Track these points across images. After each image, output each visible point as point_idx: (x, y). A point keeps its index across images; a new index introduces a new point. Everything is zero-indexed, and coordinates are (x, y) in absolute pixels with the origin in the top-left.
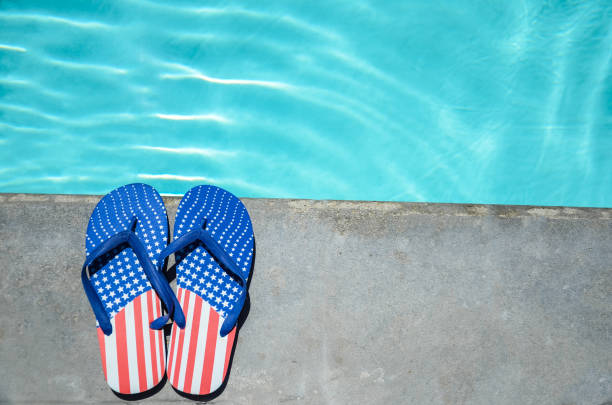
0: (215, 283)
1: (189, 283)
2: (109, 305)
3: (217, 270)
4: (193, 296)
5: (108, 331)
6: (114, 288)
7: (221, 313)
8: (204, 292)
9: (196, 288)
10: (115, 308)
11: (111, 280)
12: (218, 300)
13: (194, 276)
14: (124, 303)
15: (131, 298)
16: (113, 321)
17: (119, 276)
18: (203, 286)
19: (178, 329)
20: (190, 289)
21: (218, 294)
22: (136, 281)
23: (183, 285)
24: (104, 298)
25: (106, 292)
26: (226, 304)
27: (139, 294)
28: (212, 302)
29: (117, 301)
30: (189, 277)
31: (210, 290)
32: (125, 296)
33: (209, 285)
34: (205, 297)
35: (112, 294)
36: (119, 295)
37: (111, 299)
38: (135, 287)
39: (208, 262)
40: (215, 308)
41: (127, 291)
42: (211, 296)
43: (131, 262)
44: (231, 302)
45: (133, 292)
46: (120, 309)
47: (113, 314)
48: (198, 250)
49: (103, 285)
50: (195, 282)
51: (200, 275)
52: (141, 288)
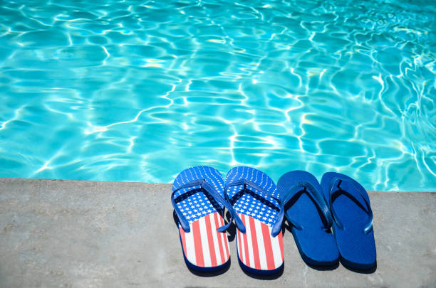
0: (259, 210)
1: (242, 211)
2: (188, 218)
3: (259, 204)
4: (247, 218)
5: (188, 230)
6: (191, 210)
7: (269, 225)
8: (253, 215)
9: (248, 213)
10: (192, 219)
11: (189, 206)
12: (265, 218)
13: (245, 207)
14: (198, 217)
15: (203, 215)
16: (191, 226)
17: (194, 204)
18: (252, 212)
19: (242, 234)
20: (244, 213)
21: (263, 216)
22: (206, 207)
23: (239, 212)
24: (185, 214)
25: (186, 211)
26: (270, 220)
27: (208, 214)
28: (261, 220)
29: (194, 216)
30: (241, 208)
31: (258, 214)
32: (199, 214)
33: (256, 211)
34: (255, 217)
35: (190, 213)
36: (194, 213)
37: (189, 215)
38: (205, 210)
40: (264, 222)
41: (200, 212)
42: (259, 216)
44: (274, 219)
45: (204, 213)
46: (196, 220)
47: (191, 222)
48: (244, 195)
49: (184, 208)
50: (246, 210)
51: (249, 207)
52: (209, 211)
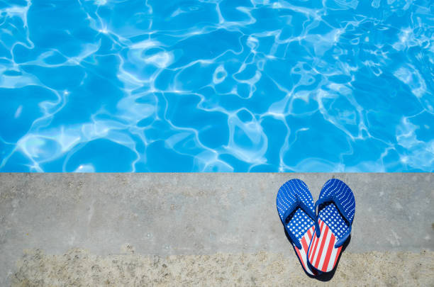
0: (335, 223)
1: (324, 219)
2: (297, 236)
4: (325, 225)
5: (300, 248)
6: (297, 228)
8: (330, 225)
9: (327, 222)
10: (300, 236)
11: (294, 225)
13: (327, 217)
14: (303, 234)
15: (306, 231)
16: (301, 242)
17: (297, 222)
18: (330, 222)
19: (316, 238)
20: (324, 221)
21: (336, 228)
22: (305, 223)
23: (321, 219)
24: (294, 233)
25: (294, 230)
27: (308, 229)
28: (333, 231)
29: (300, 233)
30: (324, 216)
31: (333, 225)
32: (303, 231)
33: (333, 223)
34: (330, 228)
35: (297, 230)
36: (300, 230)
37: (296, 233)
38: (306, 226)
39: (334, 212)
41: (303, 228)
42: (333, 228)
43: (301, 215)
45: (306, 228)
46: (302, 237)
47: (300, 239)
49: (291, 227)
50: (327, 219)
51: (330, 217)
52: (309, 226)
